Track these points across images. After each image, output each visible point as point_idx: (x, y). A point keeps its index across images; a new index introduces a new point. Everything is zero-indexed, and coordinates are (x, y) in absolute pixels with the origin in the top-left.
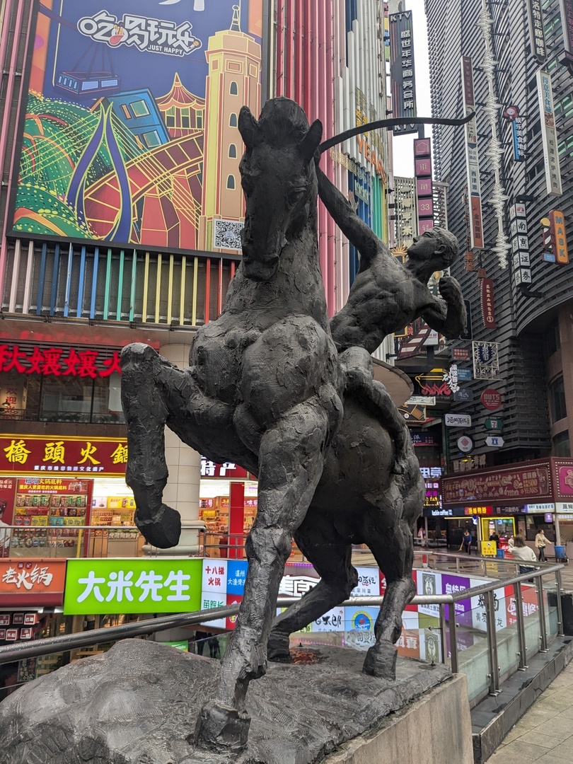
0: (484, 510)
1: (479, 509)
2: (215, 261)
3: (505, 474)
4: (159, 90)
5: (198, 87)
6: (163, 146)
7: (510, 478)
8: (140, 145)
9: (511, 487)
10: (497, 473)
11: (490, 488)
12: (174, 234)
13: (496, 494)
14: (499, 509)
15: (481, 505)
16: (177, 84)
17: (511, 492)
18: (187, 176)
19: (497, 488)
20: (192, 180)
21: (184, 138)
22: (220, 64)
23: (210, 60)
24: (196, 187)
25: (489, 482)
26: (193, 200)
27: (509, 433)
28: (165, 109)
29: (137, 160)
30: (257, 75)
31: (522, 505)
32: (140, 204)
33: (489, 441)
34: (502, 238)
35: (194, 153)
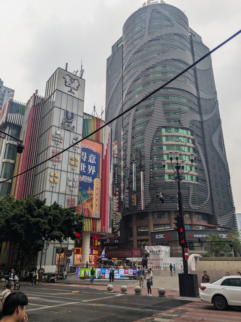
0: (116, 259)
1: (115, 258)
2: (94, 219)
3: (122, 251)
4: (87, 189)
5: (92, 189)
6: (87, 199)
7: (123, 252)
8: (84, 199)
9: (123, 254)
10: (120, 251)
11: (118, 254)
12: (89, 214)
13: (120, 255)
14: (120, 259)
15: (116, 258)
16: (90, 188)
17: (123, 255)
18: (91, 204)
19: (120, 254)
20: (91, 205)
21: (90, 198)
22: (95, 184)
23: (94, 183)
24: (92, 206)
25: (118, 252)
26: (91, 208)
27: (120, 239)
28: (88, 192)
29: (84, 201)
30: (100, 186)
31: (126, 258)
32: (84, 209)
33: (115, 241)
34: (122, 194)
35: (92, 200)
